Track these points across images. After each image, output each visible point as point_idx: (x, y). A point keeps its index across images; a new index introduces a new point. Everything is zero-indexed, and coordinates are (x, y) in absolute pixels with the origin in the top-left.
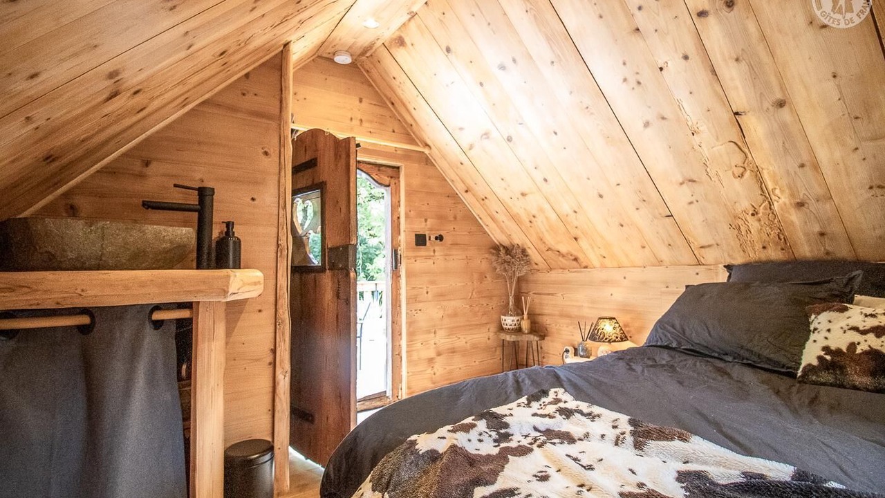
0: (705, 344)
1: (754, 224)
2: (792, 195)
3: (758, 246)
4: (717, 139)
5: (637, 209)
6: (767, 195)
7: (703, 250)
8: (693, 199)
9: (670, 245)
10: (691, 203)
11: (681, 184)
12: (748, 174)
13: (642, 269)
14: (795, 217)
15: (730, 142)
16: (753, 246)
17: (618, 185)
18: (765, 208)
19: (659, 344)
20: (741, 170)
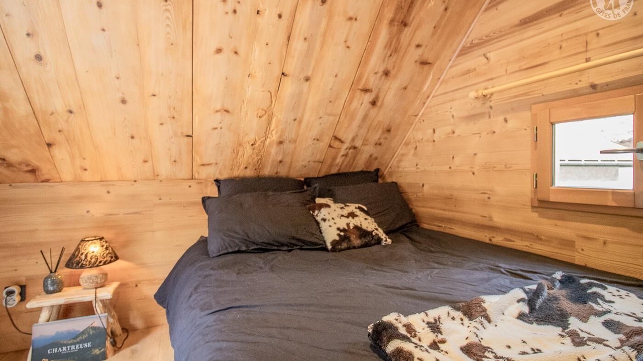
0: (267, 242)
1: (248, 150)
2: (280, 136)
3: (242, 167)
4: (263, 86)
5: (161, 124)
6: (267, 133)
7: (202, 167)
8: (219, 126)
9: (175, 161)
10: (215, 129)
11: (217, 111)
12: (265, 117)
13: (131, 183)
14: (273, 150)
15: (269, 91)
16: (240, 166)
17: (154, 95)
18: (261, 142)
19: (230, 250)
20: (264, 112)
